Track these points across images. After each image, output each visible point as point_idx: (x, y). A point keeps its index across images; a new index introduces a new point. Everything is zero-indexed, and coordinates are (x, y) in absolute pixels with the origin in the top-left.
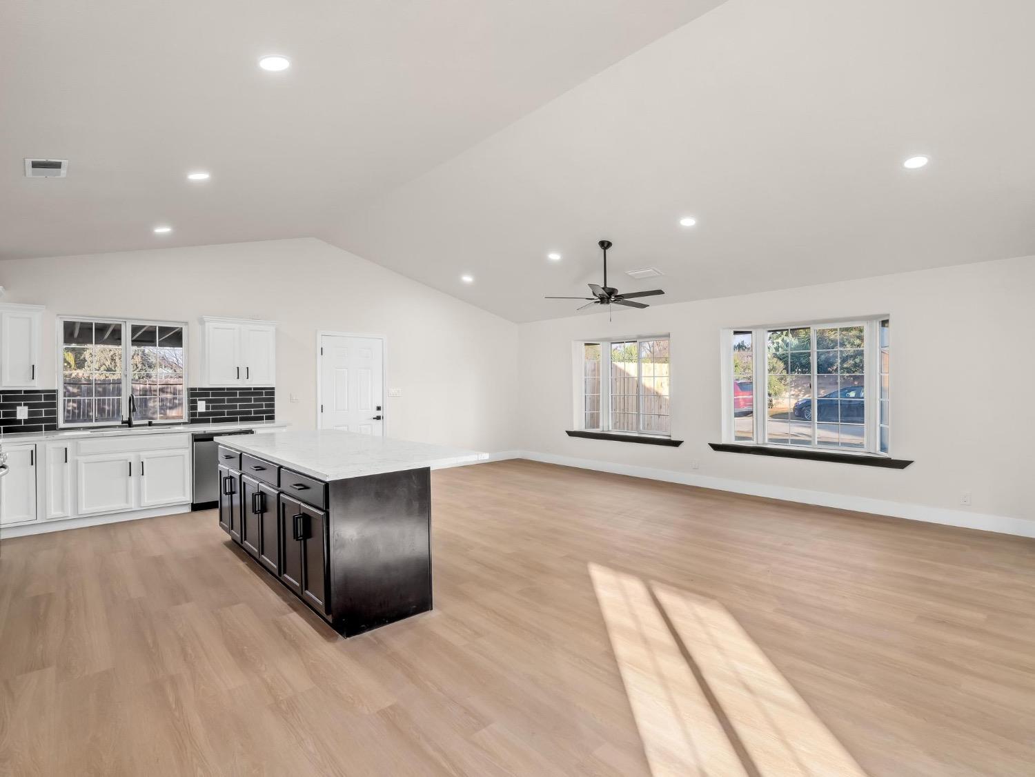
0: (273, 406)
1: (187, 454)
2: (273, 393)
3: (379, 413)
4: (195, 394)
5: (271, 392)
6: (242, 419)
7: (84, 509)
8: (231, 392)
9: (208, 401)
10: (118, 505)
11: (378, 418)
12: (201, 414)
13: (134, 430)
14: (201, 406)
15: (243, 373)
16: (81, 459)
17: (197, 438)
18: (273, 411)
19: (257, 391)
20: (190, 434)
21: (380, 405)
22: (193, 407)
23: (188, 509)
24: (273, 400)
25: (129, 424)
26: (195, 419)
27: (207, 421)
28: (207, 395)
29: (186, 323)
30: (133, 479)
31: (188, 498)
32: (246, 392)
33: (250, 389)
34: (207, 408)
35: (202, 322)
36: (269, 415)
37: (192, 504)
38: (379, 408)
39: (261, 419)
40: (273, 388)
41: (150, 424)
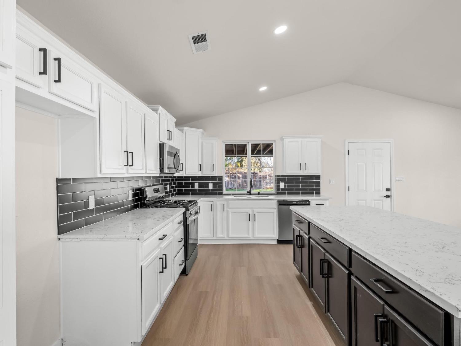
0: (319, 186)
1: (275, 211)
2: (319, 179)
3: (388, 193)
4: (279, 179)
5: (318, 177)
6: (303, 193)
7: (231, 235)
8: (296, 177)
9: (285, 183)
10: (245, 235)
11: (388, 196)
12: (282, 189)
13: (252, 197)
14: (282, 185)
15: (303, 167)
16: (230, 210)
17: (281, 203)
18: (319, 189)
19: (311, 177)
20: (277, 201)
21: (389, 187)
22: (278, 186)
23: (276, 242)
24: (319, 182)
25: (250, 193)
26: (279, 192)
27: (285, 193)
28: (285, 179)
29: (275, 141)
30: (251, 223)
31: (275, 236)
32: (305, 177)
33: (307, 176)
34: (285, 186)
35: (282, 139)
36: (317, 192)
37: (278, 240)
38: (388, 190)
39: (313, 193)
40: (319, 176)
41: (259, 194)
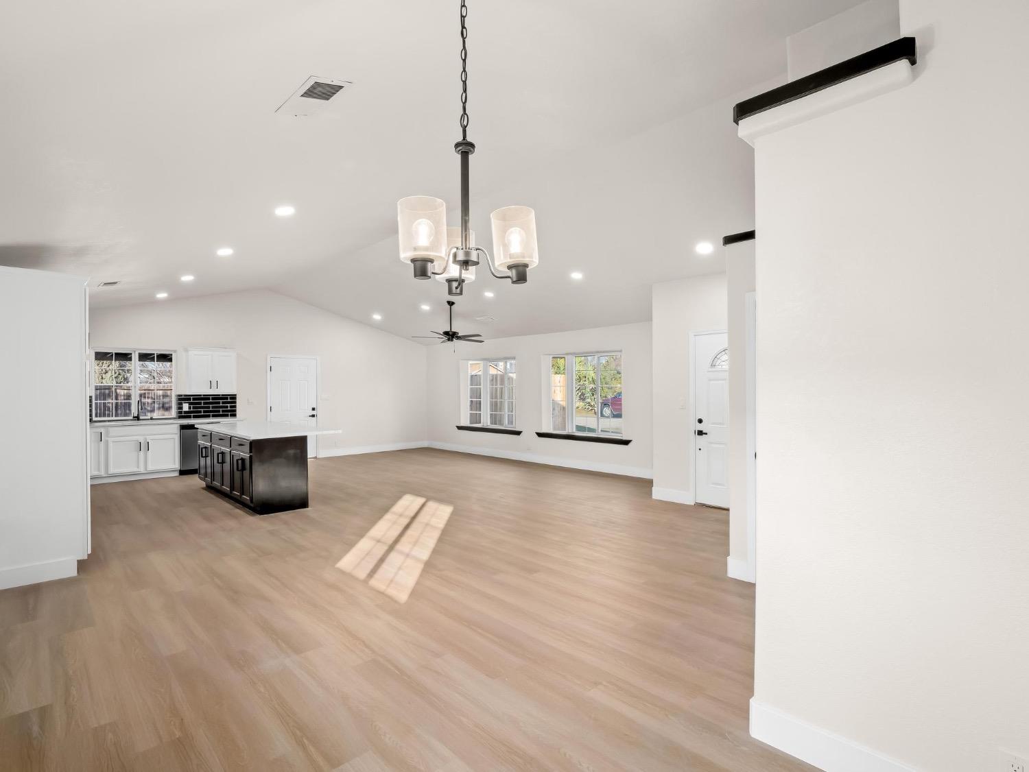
0: (235, 407)
1: (177, 438)
2: (235, 398)
3: (314, 413)
4: (182, 399)
5: (234, 397)
6: (214, 416)
7: (112, 471)
8: (206, 397)
9: (190, 404)
10: (134, 469)
11: (313, 416)
12: (186, 412)
13: (141, 423)
14: (186, 407)
15: (214, 384)
16: (110, 440)
17: (183, 427)
18: (235, 411)
19: (224, 397)
20: (179, 425)
21: (314, 406)
22: (180, 408)
23: (177, 474)
24: (235, 403)
25: (137, 418)
26: (182, 415)
27: (190, 417)
28: (190, 399)
29: (175, 351)
30: (142, 453)
31: (177, 466)
32: (217, 398)
33: (219, 395)
34: (190, 408)
35: (186, 350)
36: (232, 413)
37: (180, 470)
38: (313, 409)
39: (227, 416)
40: (236, 395)
41: (151, 419)
